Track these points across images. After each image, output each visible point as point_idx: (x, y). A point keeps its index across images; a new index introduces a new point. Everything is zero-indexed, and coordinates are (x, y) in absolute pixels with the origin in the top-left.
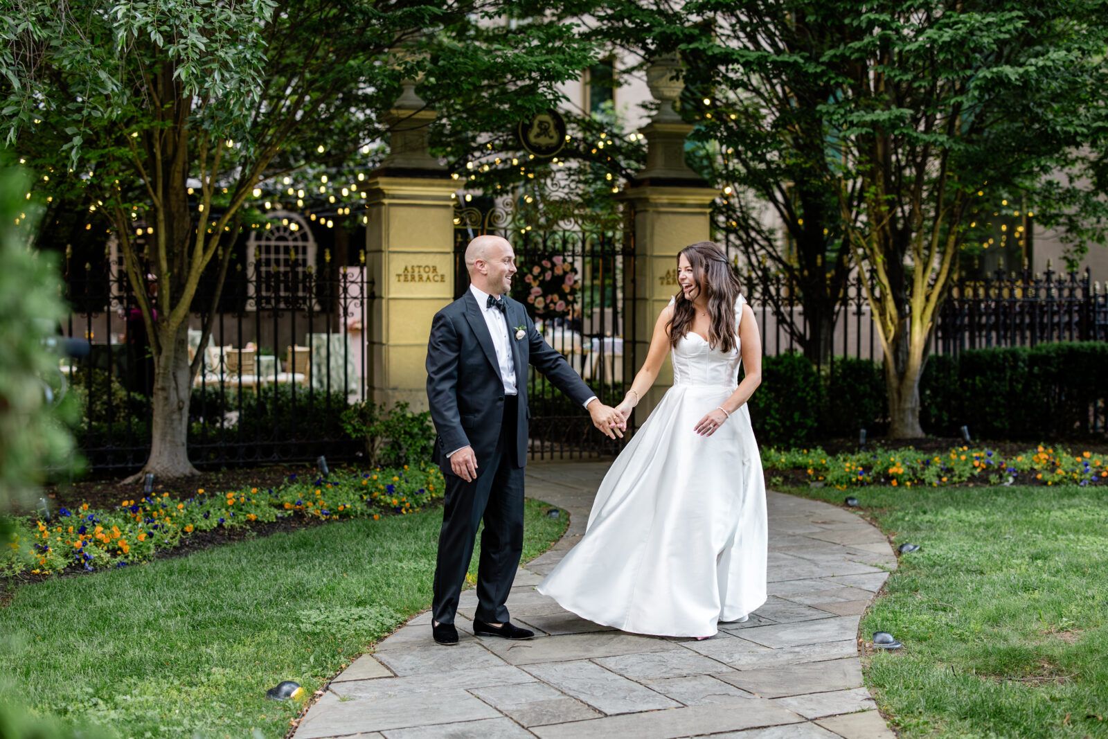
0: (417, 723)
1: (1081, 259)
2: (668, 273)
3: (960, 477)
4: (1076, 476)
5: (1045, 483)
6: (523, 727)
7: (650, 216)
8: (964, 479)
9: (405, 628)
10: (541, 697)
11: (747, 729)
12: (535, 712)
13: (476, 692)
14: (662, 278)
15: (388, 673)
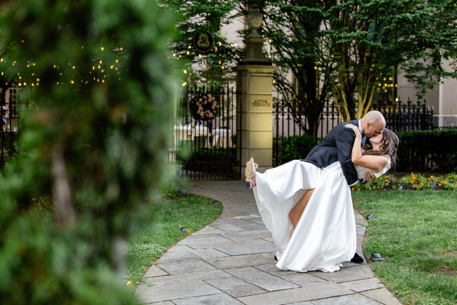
0: (186, 296)
1: (424, 95)
2: (256, 101)
3: (380, 186)
4: (428, 186)
5: (415, 189)
6: (233, 297)
7: (248, 77)
8: (382, 187)
9: (167, 253)
10: (237, 284)
11: (332, 297)
12: (237, 291)
13: (207, 282)
14: (253, 104)
15: (165, 274)
